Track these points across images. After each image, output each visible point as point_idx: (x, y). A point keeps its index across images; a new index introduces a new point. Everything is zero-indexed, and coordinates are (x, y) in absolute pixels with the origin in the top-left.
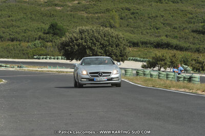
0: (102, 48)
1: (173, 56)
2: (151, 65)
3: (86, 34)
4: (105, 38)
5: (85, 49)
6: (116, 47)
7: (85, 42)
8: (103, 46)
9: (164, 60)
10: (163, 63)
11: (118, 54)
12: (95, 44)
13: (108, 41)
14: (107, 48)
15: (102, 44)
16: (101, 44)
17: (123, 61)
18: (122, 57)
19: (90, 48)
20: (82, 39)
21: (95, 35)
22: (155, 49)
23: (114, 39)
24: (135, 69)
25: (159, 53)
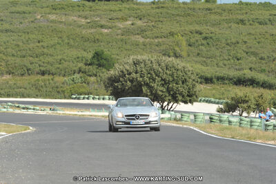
0: (163, 85)
1: (259, 97)
2: (230, 108)
3: (142, 65)
4: (168, 72)
5: (141, 86)
6: (183, 83)
7: (141, 77)
8: (165, 82)
9: (247, 101)
10: (245, 105)
11: (185, 93)
12: (154, 80)
13: (172, 75)
14: (171, 86)
15: (164, 80)
16: (162, 80)
17: (191, 102)
18: (190, 98)
19: (147, 85)
20: (136, 73)
21: (154, 66)
22: (235, 87)
23: (179, 73)
24: (208, 114)
25: (240, 92)
